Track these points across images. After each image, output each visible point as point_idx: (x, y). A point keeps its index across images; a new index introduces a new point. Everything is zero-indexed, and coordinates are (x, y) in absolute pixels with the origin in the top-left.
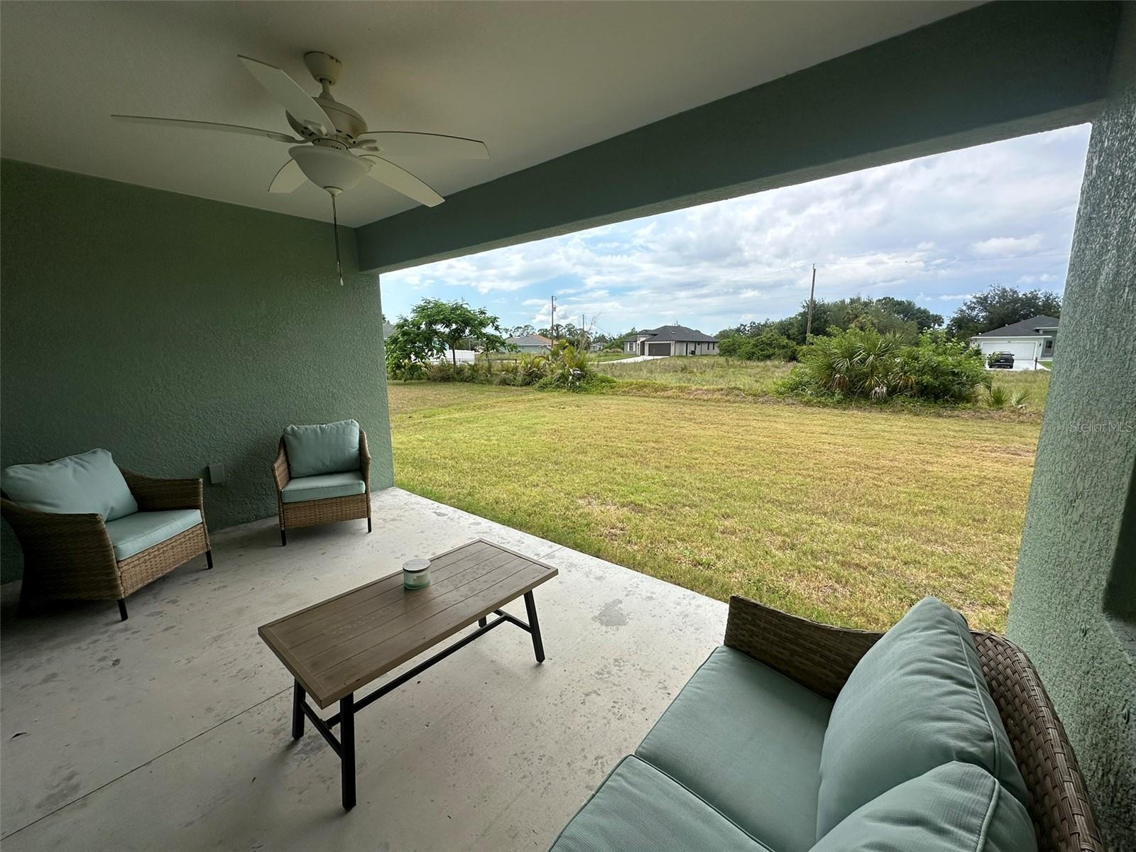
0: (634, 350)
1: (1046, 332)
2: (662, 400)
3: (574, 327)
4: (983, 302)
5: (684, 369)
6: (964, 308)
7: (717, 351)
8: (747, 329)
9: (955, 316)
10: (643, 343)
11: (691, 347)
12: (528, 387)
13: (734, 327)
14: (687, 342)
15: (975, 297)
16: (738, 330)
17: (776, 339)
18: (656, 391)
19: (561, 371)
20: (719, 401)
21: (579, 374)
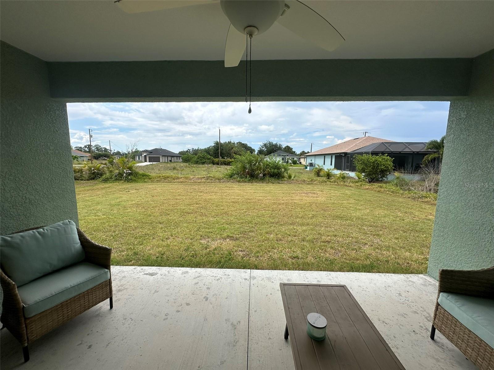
0: (141, 159)
1: (282, 156)
2: (179, 183)
3: (100, 146)
4: (265, 145)
5: (174, 169)
6: (261, 147)
7: (181, 160)
8: (191, 151)
9: (259, 149)
10: (145, 156)
11: (170, 159)
12: (93, 181)
13: (185, 150)
14: (168, 156)
15: (263, 144)
16: (187, 151)
17: (206, 156)
18: (174, 179)
19: (117, 171)
20: (205, 183)
21: (129, 172)
